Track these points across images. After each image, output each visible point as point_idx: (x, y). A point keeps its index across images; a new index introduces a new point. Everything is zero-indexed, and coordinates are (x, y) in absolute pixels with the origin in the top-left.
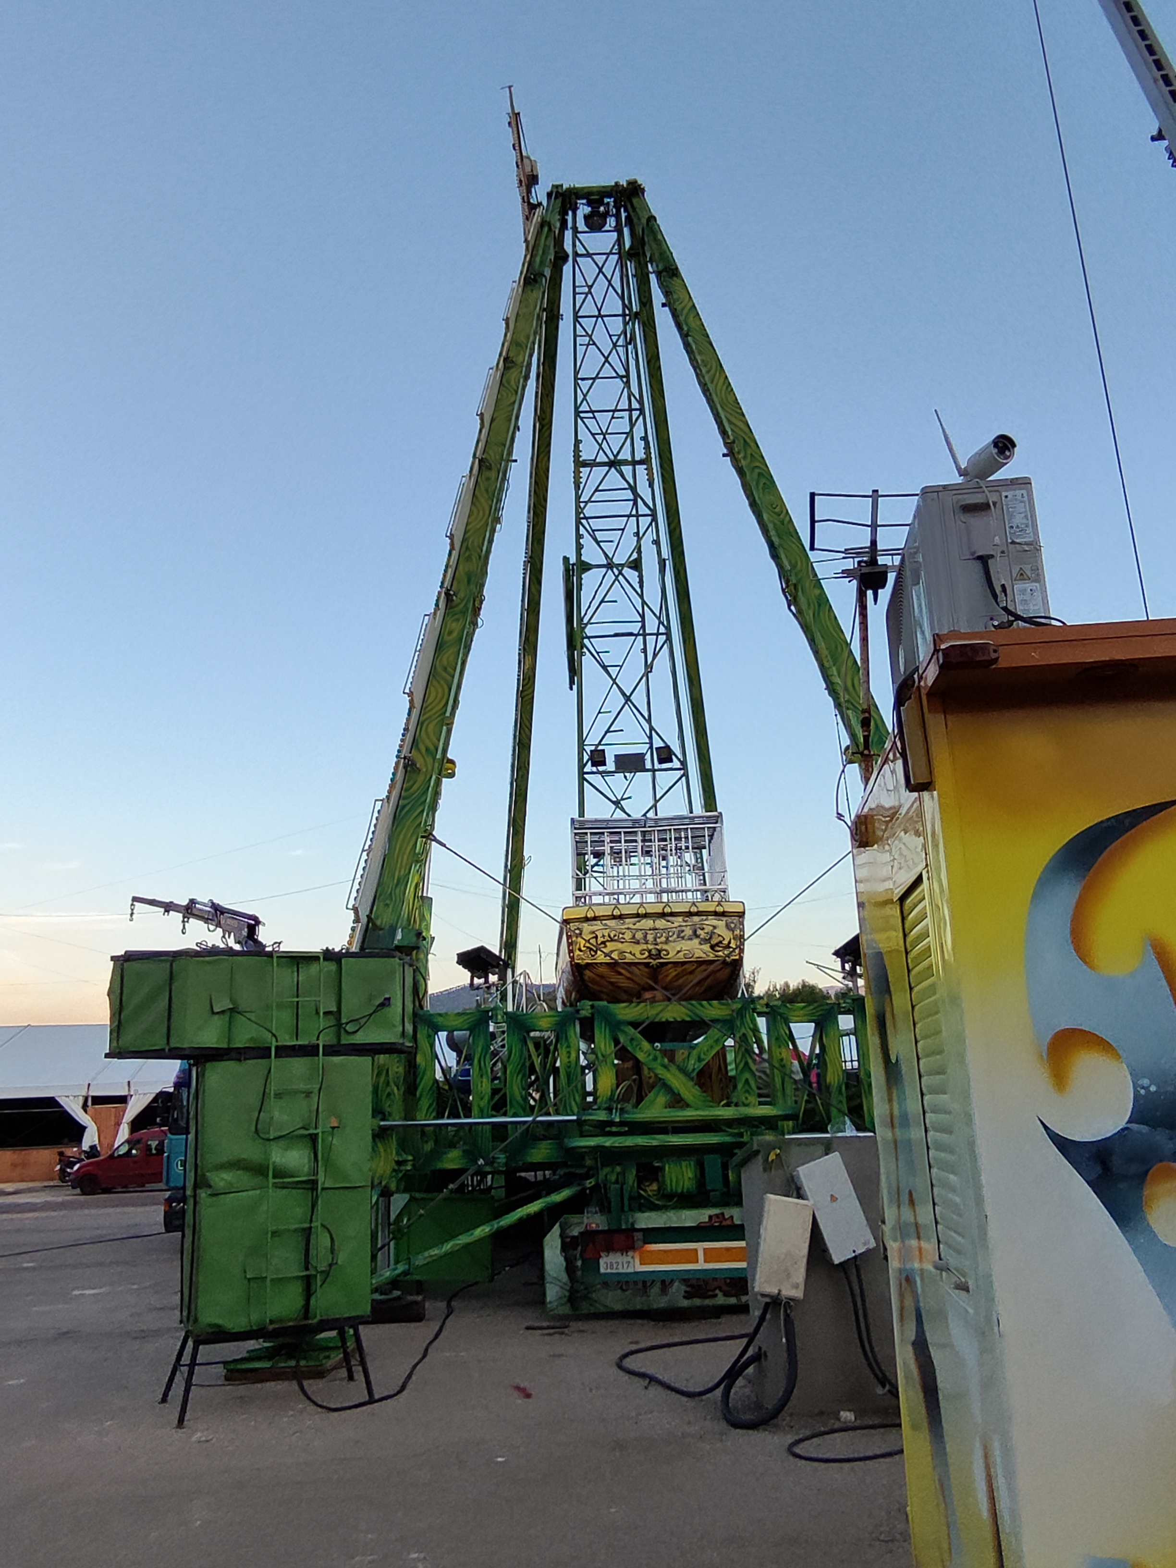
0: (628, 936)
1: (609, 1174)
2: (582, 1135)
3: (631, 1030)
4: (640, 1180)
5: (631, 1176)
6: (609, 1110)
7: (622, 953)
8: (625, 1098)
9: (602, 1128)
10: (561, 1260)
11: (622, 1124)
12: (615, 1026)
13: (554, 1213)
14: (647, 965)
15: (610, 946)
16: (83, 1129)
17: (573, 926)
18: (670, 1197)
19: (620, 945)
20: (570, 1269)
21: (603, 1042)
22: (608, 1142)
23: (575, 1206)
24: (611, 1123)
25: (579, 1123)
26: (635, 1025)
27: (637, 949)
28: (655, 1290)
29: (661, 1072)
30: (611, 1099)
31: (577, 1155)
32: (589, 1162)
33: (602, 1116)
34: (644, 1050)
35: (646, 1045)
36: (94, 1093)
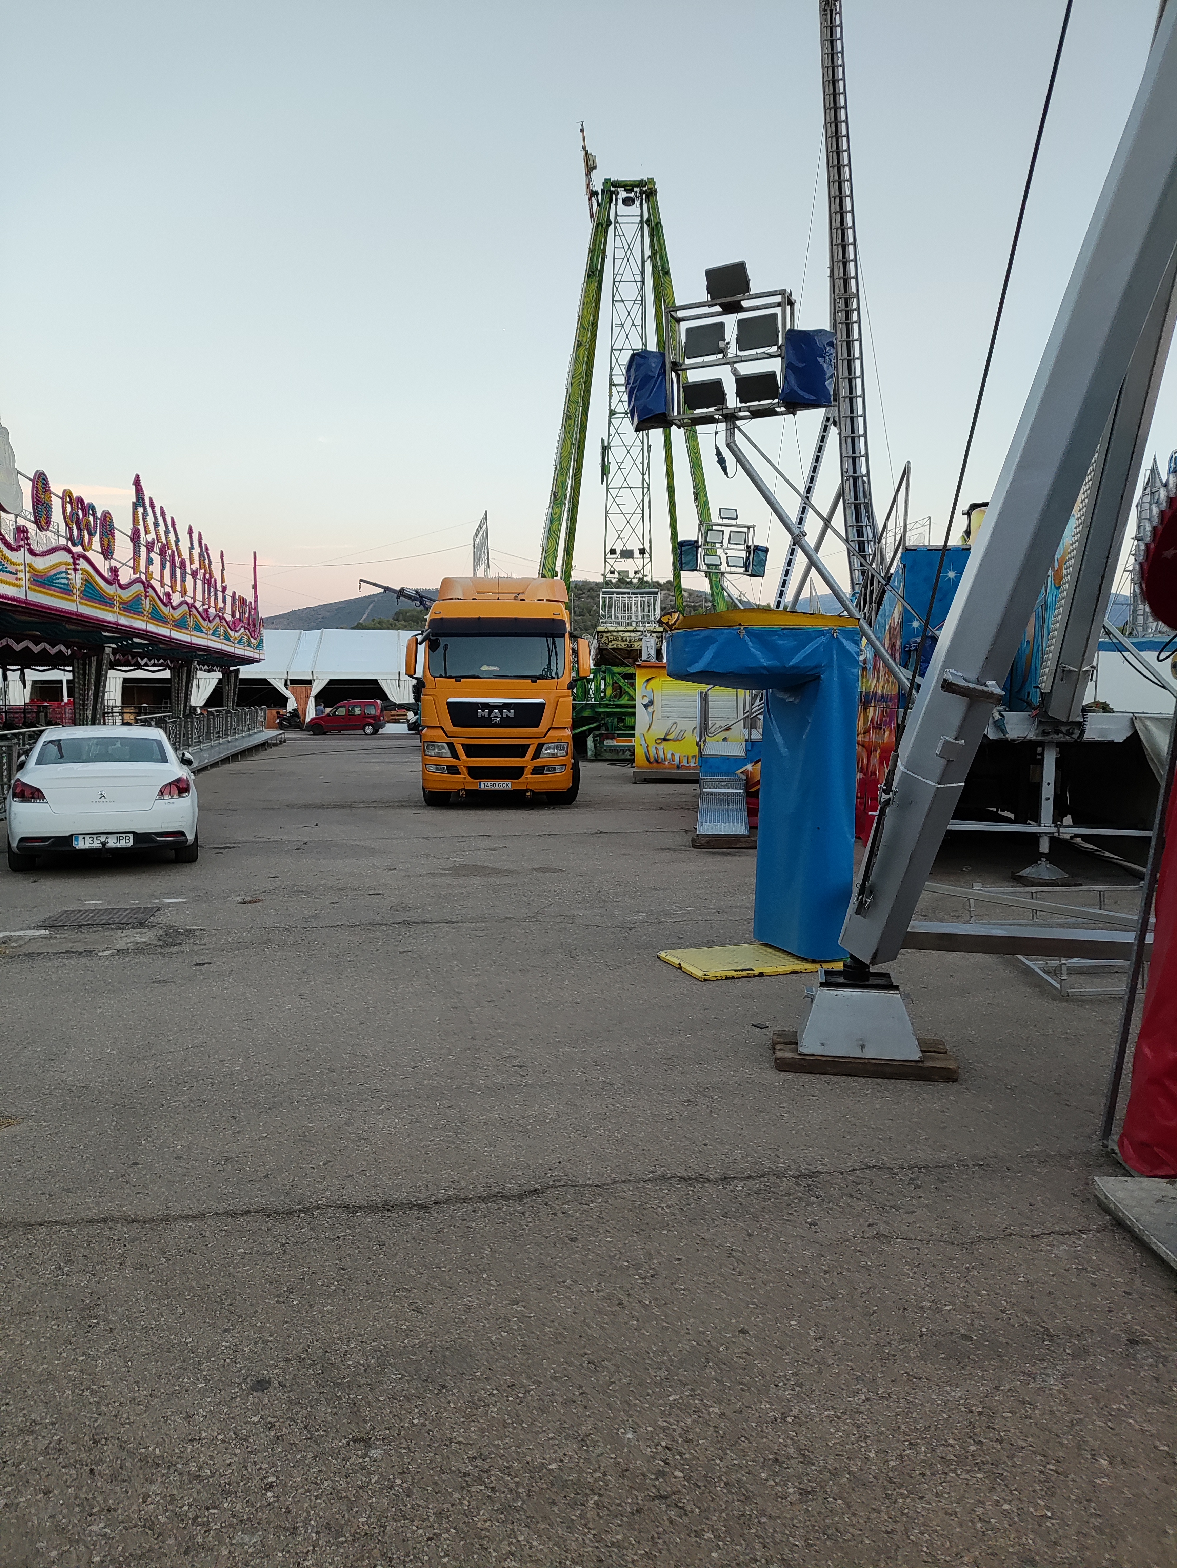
0: (620, 639)
1: (608, 720)
2: (600, 708)
3: (618, 675)
4: (618, 722)
5: (616, 720)
6: (610, 700)
7: (617, 645)
8: (615, 697)
9: (607, 706)
10: (592, 744)
11: (613, 705)
12: (613, 674)
13: (590, 731)
14: (626, 650)
15: (614, 642)
16: (286, 699)
17: (600, 634)
18: (627, 727)
19: (616, 642)
20: (595, 747)
21: (609, 680)
22: (609, 710)
23: (597, 728)
24: (610, 705)
25: (600, 704)
26: (620, 674)
27: (623, 644)
28: (621, 753)
29: (627, 689)
30: (610, 697)
31: (599, 713)
32: (602, 716)
33: (607, 702)
34: (622, 682)
35: (622, 681)
36: (290, 677)
